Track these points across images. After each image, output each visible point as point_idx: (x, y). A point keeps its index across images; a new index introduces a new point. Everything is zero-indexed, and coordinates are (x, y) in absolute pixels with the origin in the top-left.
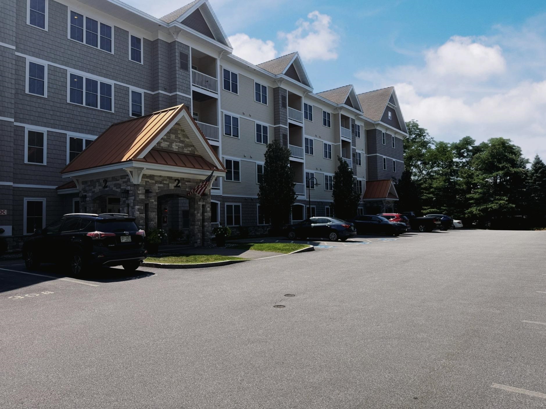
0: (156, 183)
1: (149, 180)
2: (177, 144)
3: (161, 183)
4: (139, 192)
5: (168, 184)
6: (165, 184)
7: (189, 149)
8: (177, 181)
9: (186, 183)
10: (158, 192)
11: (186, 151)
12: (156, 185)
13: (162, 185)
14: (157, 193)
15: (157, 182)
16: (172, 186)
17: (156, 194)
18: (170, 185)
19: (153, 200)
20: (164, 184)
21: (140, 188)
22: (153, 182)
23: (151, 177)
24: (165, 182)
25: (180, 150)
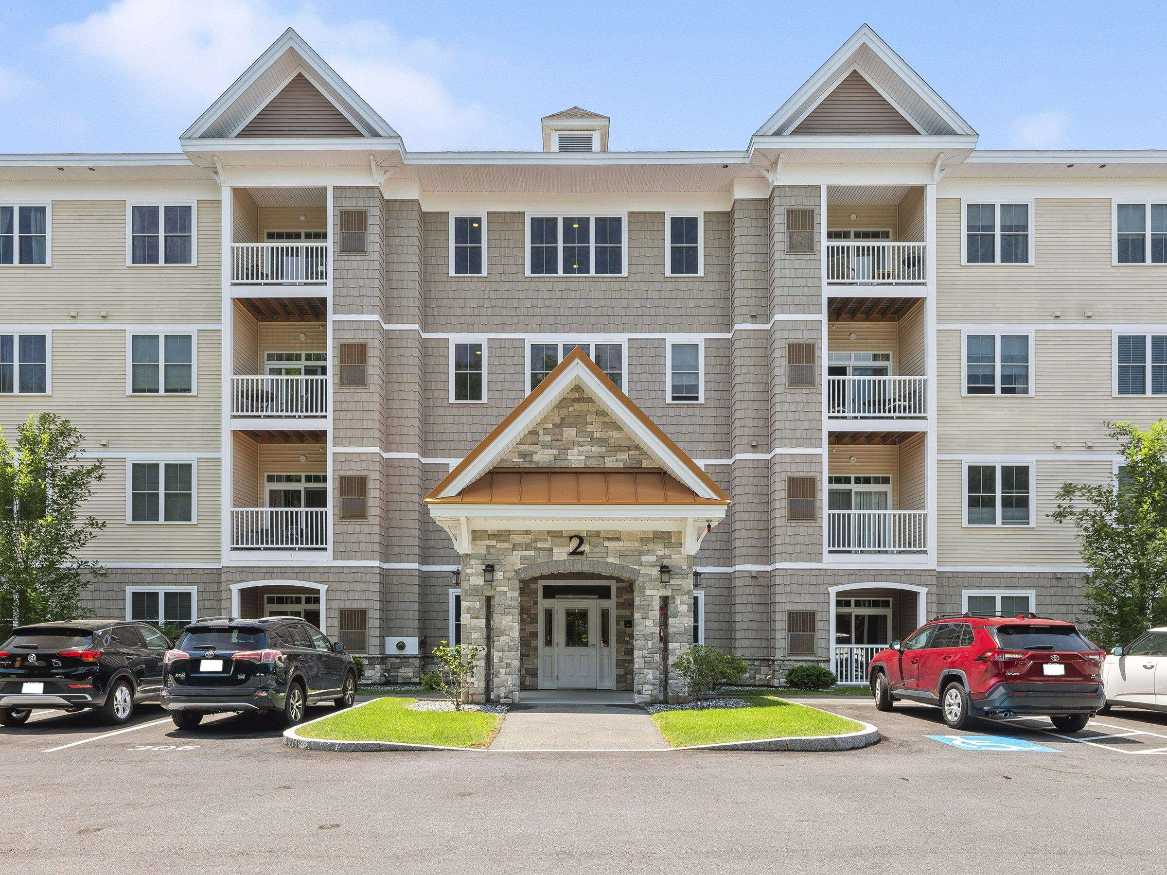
0: (514, 549)
1: (494, 543)
2: (581, 449)
3: (527, 547)
4: (468, 571)
5: (551, 550)
6: (540, 549)
7: (622, 457)
8: (575, 542)
9: (606, 544)
10: (520, 569)
11: (611, 462)
12: (515, 552)
13: (531, 553)
14: (517, 572)
15: (515, 547)
16: (561, 554)
17: (514, 573)
18: (555, 550)
19: (506, 589)
20: (535, 548)
21: (472, 562)
22: (506, 545)
23: (502, 535)
24: (539, 545)
25: (593, 463)
